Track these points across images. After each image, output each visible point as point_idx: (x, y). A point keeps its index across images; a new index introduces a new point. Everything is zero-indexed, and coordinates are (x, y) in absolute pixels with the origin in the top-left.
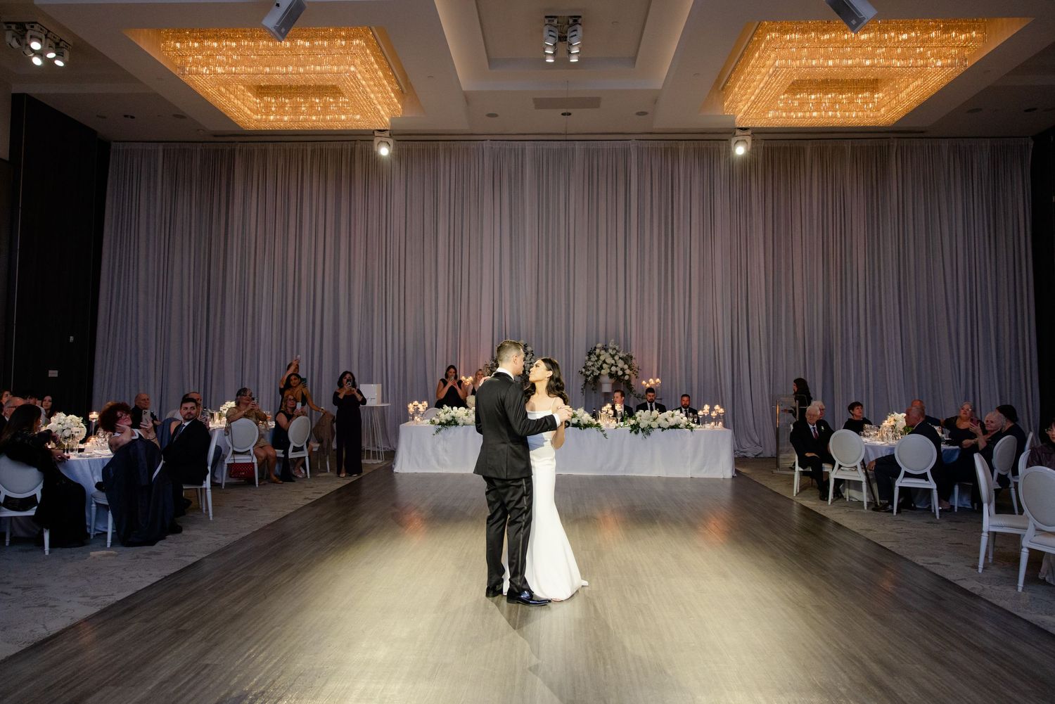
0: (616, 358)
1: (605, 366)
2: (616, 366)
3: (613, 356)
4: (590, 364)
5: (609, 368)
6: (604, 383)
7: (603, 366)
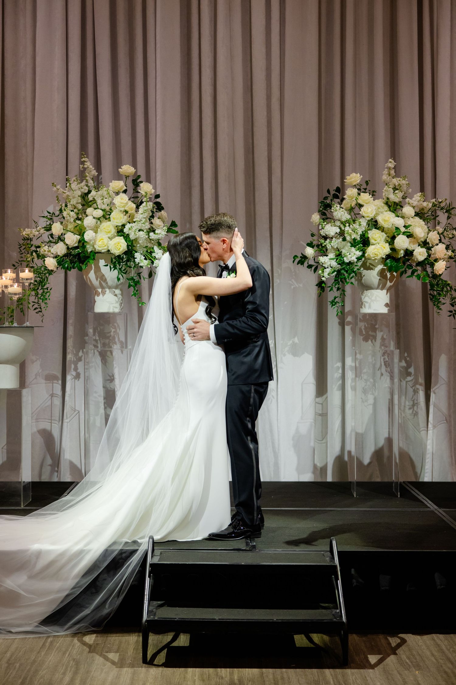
0: (408, 210)
1: (375, 235)
2: (410, 236)
3: (395, 207)
4: (331, 230)
5: (387, 241)
6: (368, 287)
7: (369, 236)
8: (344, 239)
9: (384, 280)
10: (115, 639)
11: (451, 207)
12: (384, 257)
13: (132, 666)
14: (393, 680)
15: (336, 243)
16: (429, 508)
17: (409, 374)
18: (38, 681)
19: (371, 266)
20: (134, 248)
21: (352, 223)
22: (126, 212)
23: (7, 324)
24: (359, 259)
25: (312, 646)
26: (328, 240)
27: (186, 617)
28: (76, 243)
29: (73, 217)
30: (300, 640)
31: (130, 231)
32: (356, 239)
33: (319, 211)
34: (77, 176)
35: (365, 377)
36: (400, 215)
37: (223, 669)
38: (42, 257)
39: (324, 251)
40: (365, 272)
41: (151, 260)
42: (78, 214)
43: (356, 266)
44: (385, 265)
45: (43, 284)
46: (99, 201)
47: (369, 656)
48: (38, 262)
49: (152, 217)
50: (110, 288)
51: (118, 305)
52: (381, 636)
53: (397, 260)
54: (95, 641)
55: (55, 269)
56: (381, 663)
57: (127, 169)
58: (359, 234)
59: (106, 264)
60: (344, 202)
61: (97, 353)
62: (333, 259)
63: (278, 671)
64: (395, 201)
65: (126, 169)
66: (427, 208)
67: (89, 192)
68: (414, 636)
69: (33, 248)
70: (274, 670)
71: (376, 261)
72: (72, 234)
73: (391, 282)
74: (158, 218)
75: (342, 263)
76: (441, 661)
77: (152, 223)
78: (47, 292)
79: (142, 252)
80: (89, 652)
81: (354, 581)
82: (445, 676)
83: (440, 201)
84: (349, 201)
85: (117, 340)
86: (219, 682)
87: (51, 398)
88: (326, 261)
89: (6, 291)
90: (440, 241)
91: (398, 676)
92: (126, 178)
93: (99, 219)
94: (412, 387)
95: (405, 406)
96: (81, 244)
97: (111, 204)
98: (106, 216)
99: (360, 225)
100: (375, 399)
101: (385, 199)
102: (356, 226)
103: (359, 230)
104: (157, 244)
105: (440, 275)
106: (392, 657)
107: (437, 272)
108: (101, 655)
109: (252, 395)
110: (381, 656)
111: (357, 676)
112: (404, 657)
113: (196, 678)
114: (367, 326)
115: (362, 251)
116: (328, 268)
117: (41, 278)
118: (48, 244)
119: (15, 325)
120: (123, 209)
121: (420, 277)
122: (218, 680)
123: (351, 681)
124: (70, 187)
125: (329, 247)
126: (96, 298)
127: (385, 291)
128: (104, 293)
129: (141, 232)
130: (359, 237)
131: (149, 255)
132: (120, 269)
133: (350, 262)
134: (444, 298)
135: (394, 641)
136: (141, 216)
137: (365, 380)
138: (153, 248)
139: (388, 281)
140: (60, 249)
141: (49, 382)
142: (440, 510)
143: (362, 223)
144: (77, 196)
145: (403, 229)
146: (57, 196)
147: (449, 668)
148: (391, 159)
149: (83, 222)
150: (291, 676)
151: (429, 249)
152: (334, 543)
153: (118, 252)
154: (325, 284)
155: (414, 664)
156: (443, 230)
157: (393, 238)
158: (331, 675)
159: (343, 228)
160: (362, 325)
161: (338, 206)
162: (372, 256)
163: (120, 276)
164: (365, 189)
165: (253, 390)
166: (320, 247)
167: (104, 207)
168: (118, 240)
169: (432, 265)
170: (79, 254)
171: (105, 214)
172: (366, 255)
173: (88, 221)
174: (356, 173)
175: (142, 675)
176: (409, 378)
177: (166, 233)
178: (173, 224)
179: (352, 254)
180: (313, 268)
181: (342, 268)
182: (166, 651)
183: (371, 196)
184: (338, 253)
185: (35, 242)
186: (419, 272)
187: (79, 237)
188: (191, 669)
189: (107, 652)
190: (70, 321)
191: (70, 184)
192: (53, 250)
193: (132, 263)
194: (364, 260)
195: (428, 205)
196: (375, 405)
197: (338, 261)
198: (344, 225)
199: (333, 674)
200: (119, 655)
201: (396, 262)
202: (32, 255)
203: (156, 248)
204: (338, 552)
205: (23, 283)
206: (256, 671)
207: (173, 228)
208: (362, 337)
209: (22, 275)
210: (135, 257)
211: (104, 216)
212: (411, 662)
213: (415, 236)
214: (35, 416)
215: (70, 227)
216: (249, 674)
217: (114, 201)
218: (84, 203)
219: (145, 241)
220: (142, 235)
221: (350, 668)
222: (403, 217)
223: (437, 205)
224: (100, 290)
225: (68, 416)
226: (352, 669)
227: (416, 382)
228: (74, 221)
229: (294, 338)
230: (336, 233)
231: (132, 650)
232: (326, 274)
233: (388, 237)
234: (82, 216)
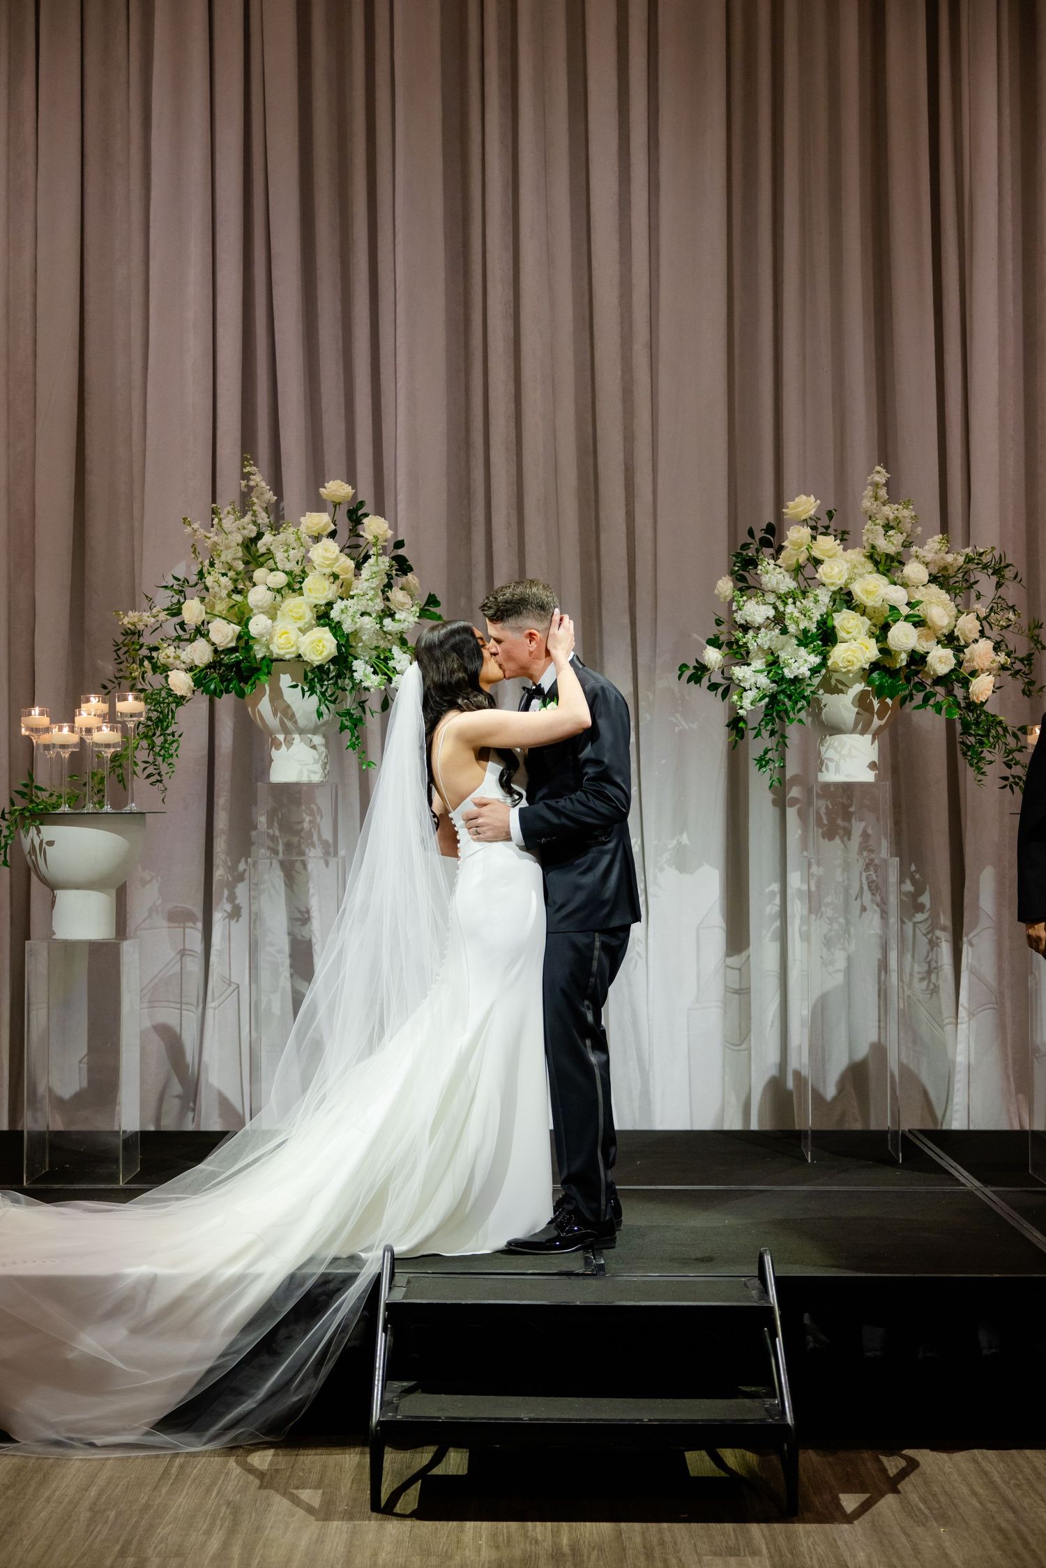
0: (915, 571)
1: (846, 621)
2: (919, 623)
3: (887, 565)
4: (756, 611)
5: (872, 635)
6: (834, 729)
7: (836, 623)
8: (784, 631)
9: (866, 715)
10: (313, 1460)
11: (1003, 564)
12: (867, 666)
13: (349, 1516)
14: (893, 1547)
15: (766, 639)
16: (963, 1185)
17: (919, 908)
18: (155, 1548)
19: (840, 686)
20: (352, 651)
21: (800, 597)
22: (335, 576)
23: (90, 808)
24: (814, 671)
25: (723, 1474)
26: (751, 633)
27: (461, 1416)
28: (231, 641)
29: (226, 587)
30: (698, 1462)
31: (344, 616)
32: (809, 631)
33: (732, 573)
34: (233, 502)
35: (829, 912)
36: (900, 581)
37: (538, 1523)
38: (164, 670)
39: (742, 655)
40: (826, 698)
41: (385, 674)
42: (235, 581)
43: (808, 685)
44: (869, 684)
45: (165, 724)
46: (279, 555)
47: (841, 1496)
48: (155, 680)
49: (389, 586)
50: (301, 732)
51: (318, 768)
52: (866, 1455)
53: (893, 673)
54: (271, 1463)
55: (189, 695)
56: (867, 1510)
57: (337, 489)
58: (815, 620)
59: (294, 683)
60: (783, 554)
61: (276, 864)
62: (761, 671)
63: (653, 1527)
64: (887, 552)
65: (334, 488)
66: (955, 565)
67: (260, 535)
68: (935, 1453)
69: (144, 652)
70: (644, 1525)
71: (851, 675)
72: (225, 622)
73: (880, 718)
74: (401, 589)
75: (780, 680)
76: (990, 1505)
77: (387, 599)
78: (173, 742)
79: (367, 659)
80: (260, 1487)
81: (810, 1338)
82: (999, 1537)
83: (982, 550)
84: (793, 552)
85: (315, 838)
86: (531, 1551)
87: (181, 959)
88: (747, 676)
89: (88, 739)
90: (982, 633)
91: (904, 1539)
92: (335, 506)
93: (279, 591)
94: (925, 935)
95: (911, 975)
96: (242, 644)
97: (305, 559)
98: (294, 585)
99: (816, 601)
100: (849, 959)
101: (868, 548)
102: (808, 603)
103: (814, 611)
104: (398, 642)
105: (983, 704)
106: (890, 1498)
107: (975, 698)
108: (285, 1494)
109: (596, 953)
110: (868, 1495)
111: (816, 1539)
112: (914, 1498)
113: (483, 1542)
114: (830, 807)
115: (820, 654)
116: (751, 689)
117: (161, 712)
118: (176, 644)
119: (107, 808)
120: (328, 571)
121: (941, 709)
122: (528, 1545)
123: (804, 1549)
124: (221, 526)
125: (752, 646)
126: (274, 753)
127: (868, 737)
128: (289, 743)
129: (366, 618)
130: (815, 625)
131: (382, 665)
132: (323, 694)
133: (796, 677)
134: (990, 750)
135: (893, 1465)
136: (366, 584)
137: (828, 919)
138: (390, 651)
139: (875, 716)
140: (200, 653)
141: (176, 925)
142: (987, 1190)
143: (820, 598)
144: (233, 544)
145: (905, 611)
146: (194, 545)
147: (1008, 1521)
148: (879, 465)
149: (246, 597)
150: (679, 1539)
151: (959, 650)
152: (768, 1259)
153: (320, 658)
154: (745, 722)
155: (934, 1512)
156: (988, 610)
157: (886, 628)
158: (764, 1535)
159: (781, 609)
160: (821, 805)
161: (772, 562)
162: (841, 665)
163: (323, 708)
164: (827, 528)
165: (597, 944)
166: (735, 647)
167: (288, 567)
168: (318, 635)
169: (965, 683)
170: (238, 663)
171: (291, 580)
172: (829, 663)
173: (257, 596)
174: (808, 495)
175: (370, 1536)
176: (920, 917)
177: (416, 619)
178: (432, 600)
179: (801, 661)
180: (720, 690)
181: (780, 689)
182: (418, 1485)
183: (838, 541)
184: (771, 658)
185: (148, 640)
186: (939, 698)
187: (238, 628)
188: (472, 1523)
189: (297, 1488)
190: (222, 800)
191: (220, 520)
192: (185, 655)
193: (347, 681)
194: (826, 674)
195: (955, 560)
196: (848, 971)
197: (771, 675)
198: (783, 601)
199: (767, 1534)
200: (323, 1493)
201: (891, 677)
202: (141, 665)
203: (396, 651)
204: (775, 1278)
205: (124, 724)
206: (606, 1527)
207: (432, 609)
208: (820, 830)
209: (121, 707)
210: (354, 668)
211: (289, 585)
212: (929, 1509)
213: (930, 623)
214: (148, 995)
215: (221, 607)
216: (591, 1534)
217: (310, 555)
218: (249, 558)
219: (375, 637)
220: (367, 624)
221: (803, 1521)
222: (904, 585)
223: (974, 559)
224: (281, 737)
225: (216, 996)
226: (806, 1523)
227: (934, 926)
228: (229, 596)
229: (681, 834)
230: (768, 618)
231: (349, 1484)
232: (746, 703)
233: (875, 625)
234: (245, 585)
